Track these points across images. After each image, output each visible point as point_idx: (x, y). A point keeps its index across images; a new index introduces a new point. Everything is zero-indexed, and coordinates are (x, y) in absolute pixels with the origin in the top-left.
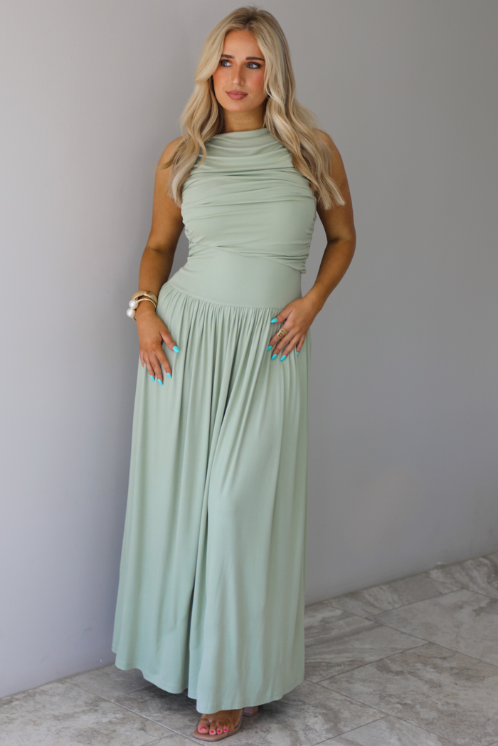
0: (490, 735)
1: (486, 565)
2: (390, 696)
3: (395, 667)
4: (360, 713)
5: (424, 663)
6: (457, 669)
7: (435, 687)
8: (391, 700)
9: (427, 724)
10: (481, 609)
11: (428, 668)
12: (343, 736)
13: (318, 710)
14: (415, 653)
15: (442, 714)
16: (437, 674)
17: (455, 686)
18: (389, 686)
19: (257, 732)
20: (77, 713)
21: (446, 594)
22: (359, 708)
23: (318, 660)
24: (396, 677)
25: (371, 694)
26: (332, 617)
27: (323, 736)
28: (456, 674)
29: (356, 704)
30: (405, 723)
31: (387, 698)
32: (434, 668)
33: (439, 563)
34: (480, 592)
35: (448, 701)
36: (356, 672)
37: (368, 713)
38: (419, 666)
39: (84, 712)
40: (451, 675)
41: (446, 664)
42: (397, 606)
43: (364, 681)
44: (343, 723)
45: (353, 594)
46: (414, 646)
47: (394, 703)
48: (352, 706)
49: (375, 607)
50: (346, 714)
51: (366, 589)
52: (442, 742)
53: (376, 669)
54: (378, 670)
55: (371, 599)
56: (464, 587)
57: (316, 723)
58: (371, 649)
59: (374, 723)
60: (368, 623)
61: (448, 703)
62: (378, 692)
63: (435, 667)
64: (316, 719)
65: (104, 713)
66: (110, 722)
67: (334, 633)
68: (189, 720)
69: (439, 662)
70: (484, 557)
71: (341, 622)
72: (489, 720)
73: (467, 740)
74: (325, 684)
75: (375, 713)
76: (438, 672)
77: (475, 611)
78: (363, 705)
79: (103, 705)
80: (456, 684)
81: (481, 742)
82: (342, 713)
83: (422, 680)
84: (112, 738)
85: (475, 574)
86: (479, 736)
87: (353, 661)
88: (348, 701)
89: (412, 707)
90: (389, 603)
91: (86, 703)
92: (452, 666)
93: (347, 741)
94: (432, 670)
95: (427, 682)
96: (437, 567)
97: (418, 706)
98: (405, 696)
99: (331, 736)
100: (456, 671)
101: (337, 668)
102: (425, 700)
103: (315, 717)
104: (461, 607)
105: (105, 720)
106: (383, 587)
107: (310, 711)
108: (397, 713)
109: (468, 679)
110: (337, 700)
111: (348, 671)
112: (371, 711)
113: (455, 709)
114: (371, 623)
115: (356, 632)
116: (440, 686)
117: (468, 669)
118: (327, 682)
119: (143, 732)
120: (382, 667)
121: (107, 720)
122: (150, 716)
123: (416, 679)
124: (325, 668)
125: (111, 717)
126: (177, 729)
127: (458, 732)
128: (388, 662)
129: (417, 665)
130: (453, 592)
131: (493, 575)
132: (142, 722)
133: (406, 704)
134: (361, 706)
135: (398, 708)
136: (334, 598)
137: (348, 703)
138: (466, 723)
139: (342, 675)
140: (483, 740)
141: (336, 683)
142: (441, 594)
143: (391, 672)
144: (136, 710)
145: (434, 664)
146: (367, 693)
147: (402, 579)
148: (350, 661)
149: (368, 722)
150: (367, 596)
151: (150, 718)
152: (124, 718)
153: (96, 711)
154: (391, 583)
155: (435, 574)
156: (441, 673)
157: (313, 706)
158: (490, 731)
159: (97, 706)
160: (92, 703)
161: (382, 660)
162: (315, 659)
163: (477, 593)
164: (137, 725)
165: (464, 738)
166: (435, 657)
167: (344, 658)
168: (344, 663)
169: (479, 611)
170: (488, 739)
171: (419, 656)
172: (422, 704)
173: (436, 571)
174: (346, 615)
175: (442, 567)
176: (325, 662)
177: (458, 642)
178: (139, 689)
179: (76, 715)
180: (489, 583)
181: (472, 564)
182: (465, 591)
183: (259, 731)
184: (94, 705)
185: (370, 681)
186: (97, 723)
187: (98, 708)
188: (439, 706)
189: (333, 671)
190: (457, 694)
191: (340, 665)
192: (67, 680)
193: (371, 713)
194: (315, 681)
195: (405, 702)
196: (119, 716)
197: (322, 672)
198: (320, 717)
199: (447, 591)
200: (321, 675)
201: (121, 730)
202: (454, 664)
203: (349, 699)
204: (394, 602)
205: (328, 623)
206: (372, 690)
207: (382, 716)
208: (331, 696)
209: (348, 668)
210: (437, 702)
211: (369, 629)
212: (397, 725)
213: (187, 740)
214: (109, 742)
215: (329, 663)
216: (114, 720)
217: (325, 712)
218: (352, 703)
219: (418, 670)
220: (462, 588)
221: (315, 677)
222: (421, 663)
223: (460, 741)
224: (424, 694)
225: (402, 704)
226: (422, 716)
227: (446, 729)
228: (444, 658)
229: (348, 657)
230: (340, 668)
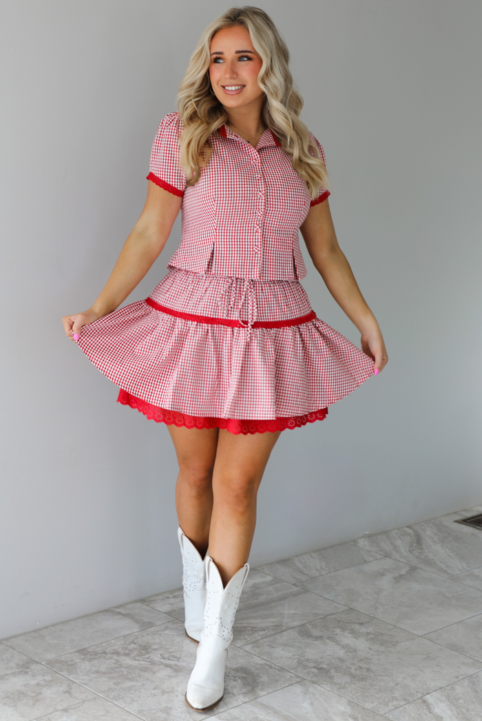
0: (397, 700)
1: (409, 534)
2: (308, 660)
3: (316, 632)
4: (277, 678)
5: (343, 629)
6: (373, 634)
7: (350, 652)
8: (309, 665)
9: (339, 689)
10: (401, 576)
11: (346, 634)
12: (259, 700)
13: (239, 674)
14: (336, 619)
15: (354, 678)
16: (354, 639)
17: (369, 651)
18: (307, 650)
19: (177, 696)
20: (7, 675)
21: (370, 562)
22: (277, 672)
23: (244, 625)
24: (315, 642)
25: (290, 658)
26: (263, 583)
27: (239, 700)
28: (372, 639)
29: (275, 668)
30: (318, 687)
31: (304, 663)
32: (351, 633)
33: (367, 533)
34: (401, 560)
35: (361, 665)
36: (278, 637)
37: (285, 677)
38: (338, 631)
39: (14, 674)
40: (367, 640)
41: (363, 630)
42: (324, 573)
43: (285, 645)
44: (260, 687)
45: (285, 562)
46: (335, 612)
47: (311, 667)
48: (271, 670)
49: (304, 574)
50: (264, 678)
51: (297, 556)
52: (351, 706)
53: (297, 634)
54: (299, 635)
55: (301, 566)
56: (387, 555)
57: (235, 687)
58: (295, 614)
59: (289, 687)
60: (295, 589)
61: (361, 668)
62: (297, 657)
63: (353, 632)
64: (235, 683)
65: (33, 676)
66: (38, 684)
67: (263, 598)
68: (114, 683)
69: (357, 627)
70: (409, 527)
71: (270, 588)
72: (397, 684)
73: (375, 705)
74: (248, 648)
75: (291, 677)
76: (355, 637)
77: (395, 578)
78: (282, 669)
79: (34, 667)
80: (370, 649)
81: (388, 706)
82: (260, 677)
83: (339, 645)
84: (37, 700)
85: (399, 543)
86: (387, 700)
87: (277, 626)
88: (268, 665)
89: (327, 671)
90: (317, 570)
91: (18, 665)
92: (368, 631)
93: (262, 704)
94: (350, 635)
95: (343, 647)
96: (365, 536)
97: (333, 671)
98: (321, 660)
99: (247, 699)
100: (372, 636)
101: (261, 633)
102: (340, 665)
103: (234, 681)
104: (383, 575)
105: (33, 682)
106: (313, 555)
107: (230, 675)
108: (312, 677)
109: (382, 644)
110: (257, 664)
111: (271, 635)
112: (288, 675)
113: (367, 674)
114: (298, 588)
115: (283, 598)
116: (355, 651)
117: (382, 634)
118: (250, 646)
119: (68, 694)
120: (304, 632)
121: (36, 682)
122: (77, 679)
123: (334, 644)
124: (250, 632)
125: (39, 679)
126: (101, 692)
127: (367, 697)
128: (310, 627)
129: (336, 630)
130: (377, 560)
131: (415, 545)
132: (69, 685)
133: (321, 669)
134: (279, 671)
135: (313, 672)
136: (266, 565)
137: (267, 667)
138: (376, 687)
139: (265, 639)
140: (390, 704)
141: (258, 647)
142: (366, 562)
143: (311, 636)
144: (64, 673)
145: (352, 630)
146: (286, 658)
147: (331, 547)
148: (274, 626)
149: (284, 686)
150: (297, 563)
151: (77, 681)
152: (52, 681)
153: (26, 673)
154: (321, 551)
155: (362, 543)
156: (357, 638)
157: (234, 670)
158: (398, 695)
159: (28, 668)
160: (23, 665)
161: (304, 625)
162: (241, 623)
163: (399, 561)
164: (64, 688)
165: (372, 703)
166: (354, 623)
167: (269, 622)
168: (268, 628)
169: (398, 579)
170: (395, 703)
171: (339, 621)
172: (337, 669)
173: (363, 539)
174: (276, 581)
175: (369, 536)
176: (251, 627)
177: (376, 608)
178: (70, 651)
179: (6, 677)
180: (410, 551)
181: (396, 534)
182: (388, 559)
183: (179, 695)
184: (24, 668)
185: (290, 646)
186: (25, 686)
187: (28, 670)
188: (353, 671)
189: (257, 636)
190: (370, 659)
191: (264, 630)
192: (4, 642)
193: (288, 677)
194: (238, 645)
195: (321, 666)
196: (48, 678)
197: (246, 637)
198: (239, 681)
199: (371, 559)
200: (245, 639)
201: (47, 693)
202: (370, 630)
203: (269, 663)
204: (322, 569)
205: (258, 588)
206: (291, 654)
207: (299, 680)
208: (252, 660)
209: (272, 633)
210: (350, 666)
211: (295, 595)
212: (311, 690)
213: (109, 703)
214: (34, 704)
215: (254, 628)
216: (42, 682)
217: (244, 675)
218: (271, 667)
219: (337, 635)
220: (386, 556)
221: (239, 641)
222: (340, 628)
223: (368, 705)
224: (339, 659)
225: (317, 669)
226: (335, 681)
227: (357, 693)
228: (362, 624)
229: (273, 622)
230: (264, 632)
